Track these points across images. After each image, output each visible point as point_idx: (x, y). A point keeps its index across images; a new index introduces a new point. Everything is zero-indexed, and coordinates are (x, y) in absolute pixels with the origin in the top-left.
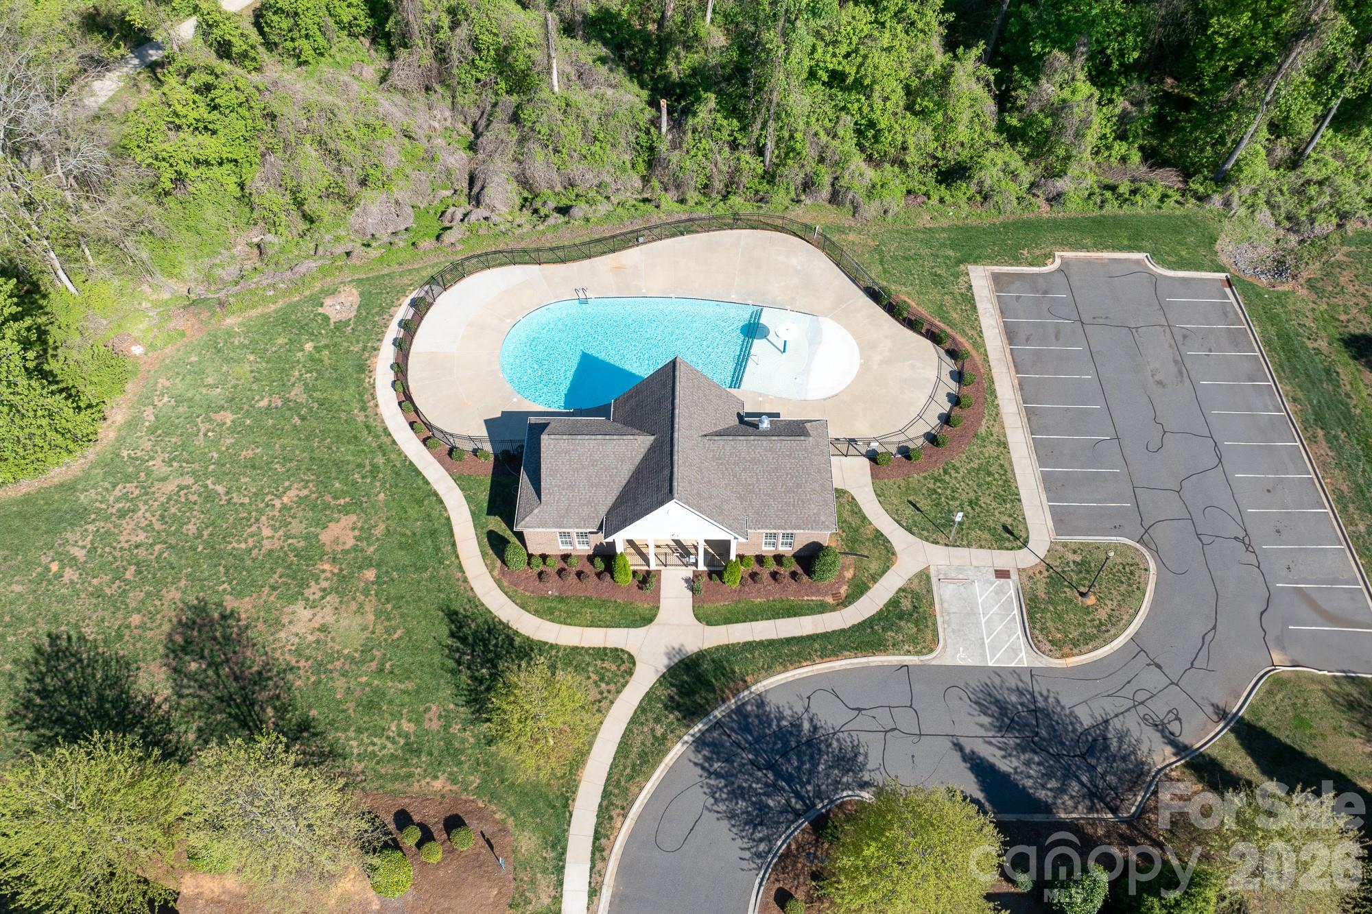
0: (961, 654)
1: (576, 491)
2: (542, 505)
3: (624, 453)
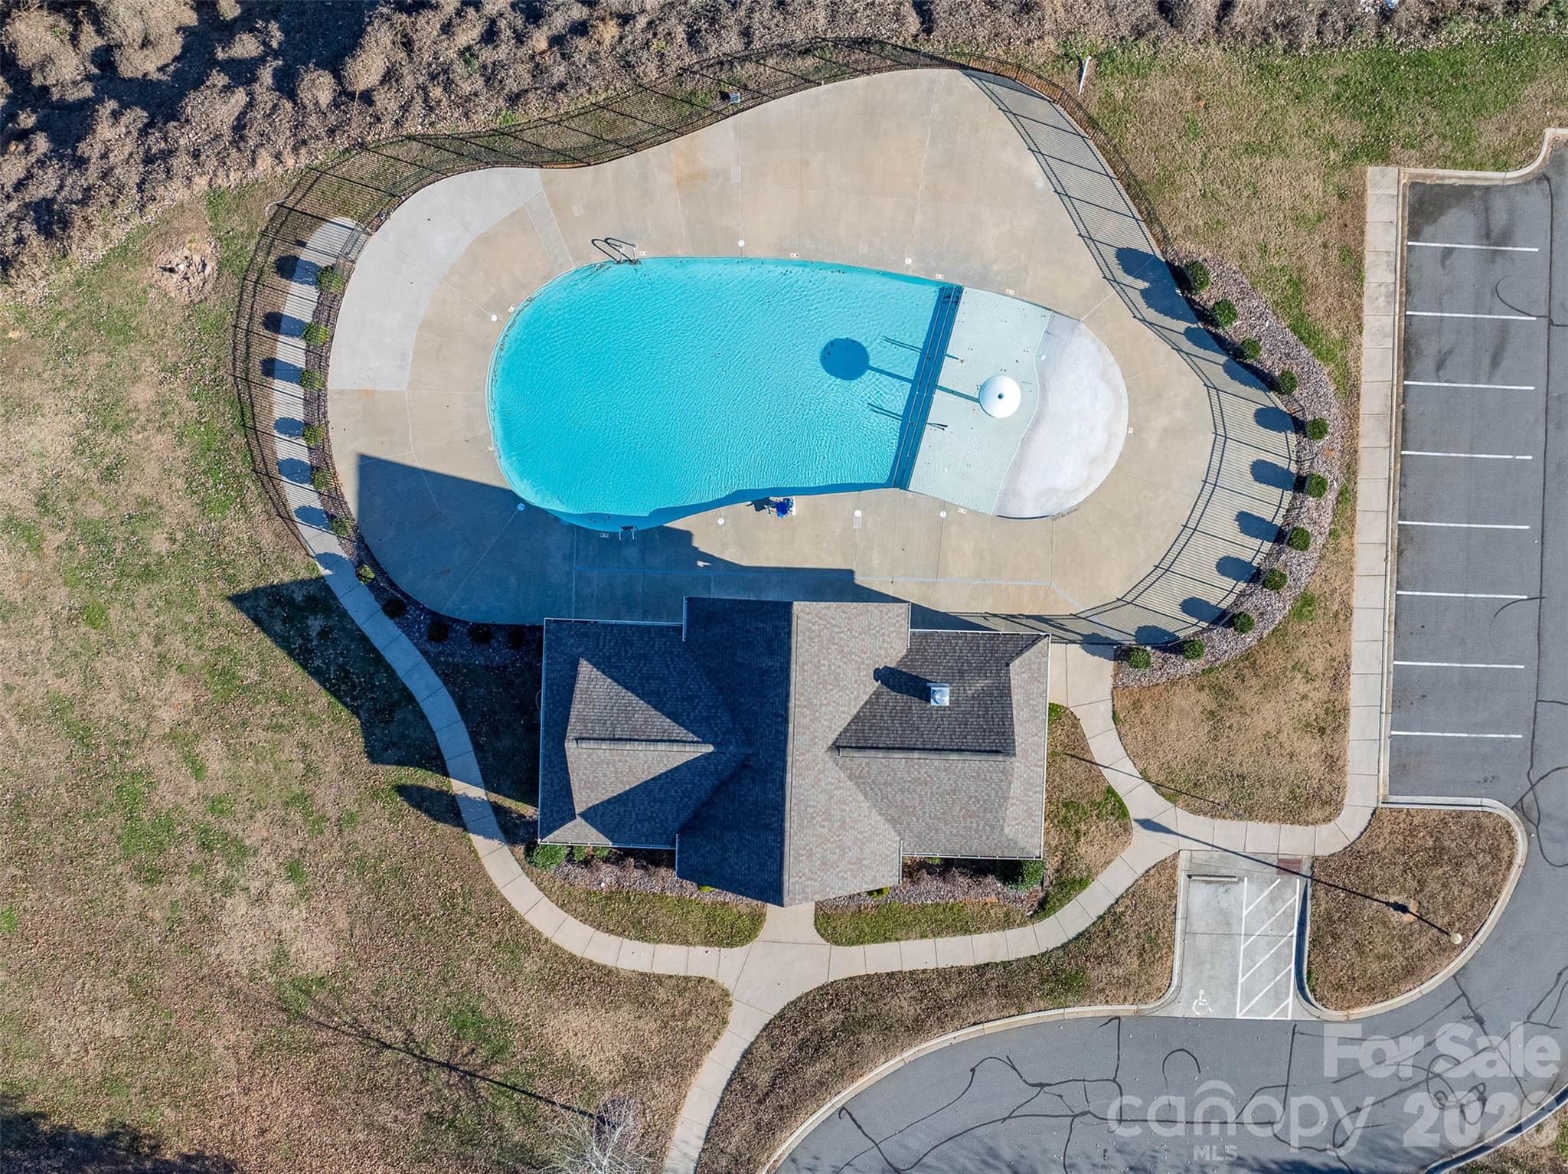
0: (1201, 1001)
1: (630, 805)
2: (578, 818)
3: (704, 766)
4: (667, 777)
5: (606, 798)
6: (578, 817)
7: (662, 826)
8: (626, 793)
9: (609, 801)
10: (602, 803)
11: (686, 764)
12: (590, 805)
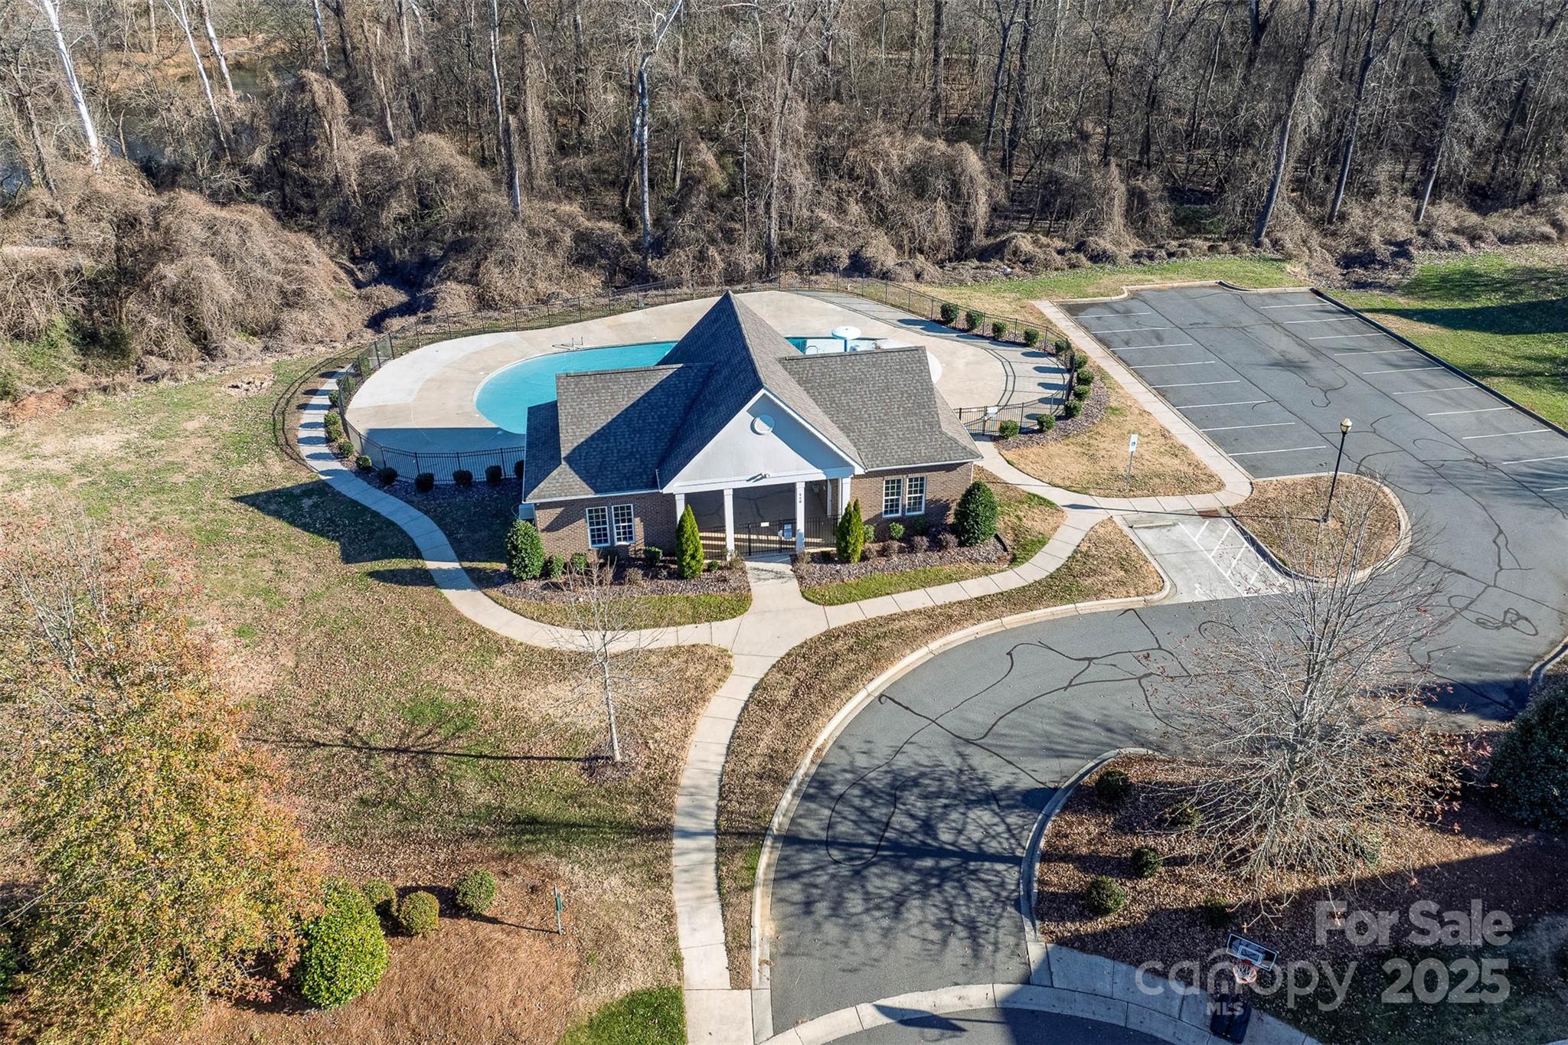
0: (1199, 590)
1: (612, 440)
2: (564, 464)
3: (675, 386)
4: (645, 401)
5: (589, 434)
6: (563, 462)
7: (642, 463)
8: (609, 425)
9: (592, 438)
10: (586, 441)
11: (660, 385)
12: (576, 445)
